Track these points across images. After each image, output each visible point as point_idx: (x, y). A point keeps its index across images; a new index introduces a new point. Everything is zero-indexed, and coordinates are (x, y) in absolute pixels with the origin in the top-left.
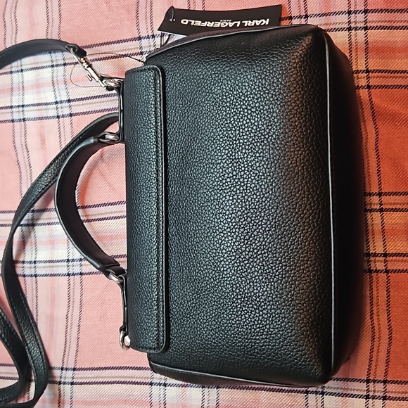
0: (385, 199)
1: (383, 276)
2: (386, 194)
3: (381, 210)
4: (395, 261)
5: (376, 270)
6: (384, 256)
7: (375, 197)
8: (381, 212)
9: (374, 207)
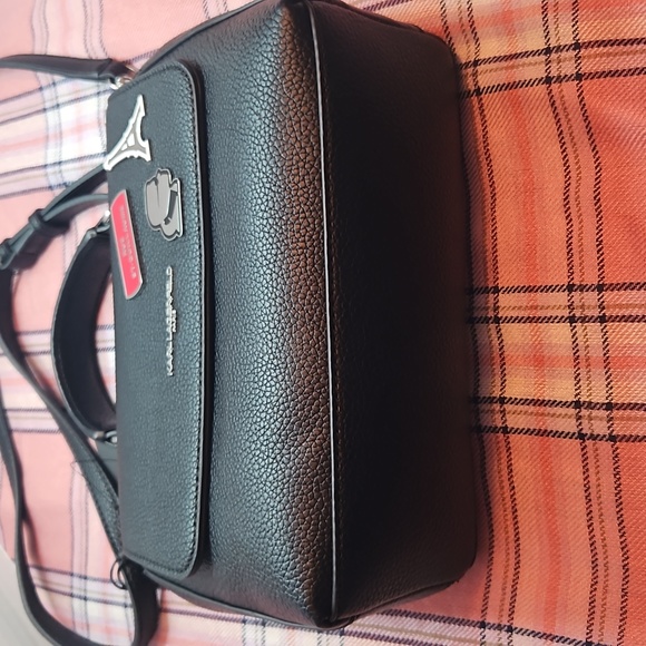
0: (609, 296)
1: (606, 446)
2: (613, 287)
3: (602, 319)
4: (629, 419)
5: (592, 435)
6: (606, 409)
7: (590, 293)
8: (601, 322)
9: (590, 314)
